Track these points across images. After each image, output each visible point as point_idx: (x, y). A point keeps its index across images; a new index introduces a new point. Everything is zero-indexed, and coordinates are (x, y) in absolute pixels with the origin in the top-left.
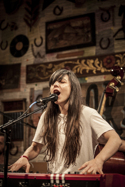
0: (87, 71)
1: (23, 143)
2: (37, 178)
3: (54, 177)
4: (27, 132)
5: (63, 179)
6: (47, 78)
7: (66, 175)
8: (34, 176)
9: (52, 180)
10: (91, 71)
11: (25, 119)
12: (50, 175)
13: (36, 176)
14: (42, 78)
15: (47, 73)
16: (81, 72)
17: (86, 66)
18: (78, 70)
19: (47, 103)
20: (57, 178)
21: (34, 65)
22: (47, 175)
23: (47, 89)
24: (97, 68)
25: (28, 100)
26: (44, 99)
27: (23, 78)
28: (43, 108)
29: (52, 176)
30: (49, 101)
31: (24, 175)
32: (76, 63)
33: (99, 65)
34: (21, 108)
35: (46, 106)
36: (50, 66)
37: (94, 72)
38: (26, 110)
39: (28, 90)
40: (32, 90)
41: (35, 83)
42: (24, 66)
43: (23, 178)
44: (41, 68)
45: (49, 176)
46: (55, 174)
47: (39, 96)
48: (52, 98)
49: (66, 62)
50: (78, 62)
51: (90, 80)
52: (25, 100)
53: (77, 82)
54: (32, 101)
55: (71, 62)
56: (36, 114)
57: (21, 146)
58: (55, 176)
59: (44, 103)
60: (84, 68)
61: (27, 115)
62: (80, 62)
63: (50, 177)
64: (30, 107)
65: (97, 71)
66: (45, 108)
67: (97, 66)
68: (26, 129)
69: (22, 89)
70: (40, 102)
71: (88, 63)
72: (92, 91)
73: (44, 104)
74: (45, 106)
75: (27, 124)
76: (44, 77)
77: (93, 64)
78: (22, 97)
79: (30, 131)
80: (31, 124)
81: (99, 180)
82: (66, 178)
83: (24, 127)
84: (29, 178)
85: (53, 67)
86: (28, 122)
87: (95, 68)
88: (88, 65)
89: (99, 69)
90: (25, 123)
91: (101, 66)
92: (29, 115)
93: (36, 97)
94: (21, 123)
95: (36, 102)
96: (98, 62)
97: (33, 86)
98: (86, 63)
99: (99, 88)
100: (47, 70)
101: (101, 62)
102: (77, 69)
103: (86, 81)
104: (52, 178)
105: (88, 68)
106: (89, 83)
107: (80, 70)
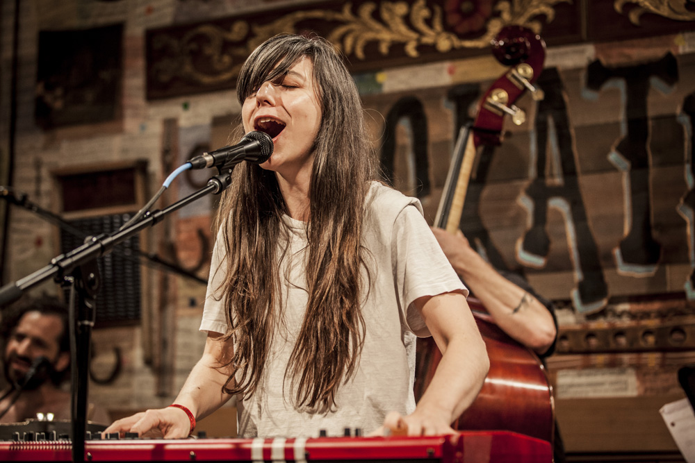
0: (384, 49)
1: (138, 334)
2: (199, 458)
3: (267, 452)
4: (156, 292)
5: (299, 455)
6: (226, 76)
7: (310, 440)
9: (258, 461)
10: (398, 48)
11: (143, 233)
12: (251, 443)
13: (196, 451)
14: (207, 80)
15: (227, 59)
16: (360, 53)
17: (377, 26)
18: (349, 42)
19: (232, 168)
20: (278, 455)
21: (176, 30)
22: (237, 444)
23: (227, 121)
24: (421, 34)
25: (156, 166)
26: (219, 151)
27: (134, 82)
28: (215, 187)
29: (257, 446)
30: (239, 160)
31: (150, 447)
32: (338, 16)
33: (429, 22)
34: (130, 198)
35: (229, 182)
36: (238, 30)
37: (411, 50)
38: (147, 196)
39: (156, 128)
40: (170, 125)
41: (183, 100)
42: (135, 33)
44: (203, 39)
45: (247, 446)
47: (198, 149)
48: (247, 151)
49: (300, 15)
50: (347, 14)
51: (394, 81)
52: (142, 166)
53: (345, 83)
54: (168, 169)
55: (318, 14)
56: (187, 221)
57: (131, 347)
58: (267, 446)
59: (220, 168)
60: (370, 36)
61: (156, 215)
62: (355, 12)
63: (249, 451)
64: (166, 183)
65: (421, 48)
66: (223, 187)
67: (421, 26)
68: (150, 278)
69: (130, 124)
70: (202, 165)
71: (386, 15)
72: (404, 128)
73: (221, 174)
74: (223, 180)
75: (155, 260)
76: (215, 73)
77: (407, 20)
78: (133, 156)
79: (164, 285)
80: (169, 259)
81: (438, 454)
82: (310, 454)
83: (144, 269)
84: (167, 458)
85: (250, 35)
86: (155, 250)
87: (414, 35)
88: (385, 24)
89: (427, 40)
90: (146, 255)
91: (438, 27)
92: (162, 215)
93: (184, 151)
94: (128, 253)
95: (188, 165)
96: (425, 13)
97: (172, 109)
98: (376, 16)
99: (429, 111)
100: (227, 46)
101: (438, 9)
102: (342, 40)
103: (380, 86)
104: (257, 456)
105: (386, 37)
106: (392, 94)
107: (356, 44)
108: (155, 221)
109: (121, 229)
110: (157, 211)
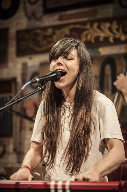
0: (101, 39)
1: (11, 140)
2: (32, 188)
3: (56, 186)
4: (18, 125)
5: (67, 188)
6: (45, 48)
7: (71, 182)
8: (28, 185)
9: (52, 189)
10: (106, 39)
11: (14, 105)
12: (50, 182)
13: (31, 185)
14: (38, 49)
15: (45, 42)
16: (93, 41)
17: (99, 31)
18: (89, 37)
19: (46, 83)
20: (60, 187)
21: (27, 31)
22: (45, 183)
23: (45, 65)
24: (114, 34)
25: (19, 80)
26: (41, 77)
27: (12, 49)
28: (40, 90)
29: (52, 183)
30: (49, 80)
31: (14, 183)
32: (85, 27)
33: (118, 30)
34: (10, 91)
35: (45, 88)
36: (50, 31)
37: (111, 40)
38: (16, 93)
39: (19, 66)
40: (25, 65)
41: (29, 56)
42: (13, 31)
43: (13, 187)
44: (37, 35)
45: (48, 184)
46: (57, 182)
47: (35, 74)
48: (52, 77)
49: (72, 27)
50: (88, 26)
51: (104, 51)
52: (14, 80)
54: (24, 82)
55: (78, 26)
56: (30, 100)
57: (9, 145)
58: (56, 184)
59: (42, 83)
60: (96, 34)
61: (19, 100)
62: (91, 26)
63: (49, 186)
64: (23, 88)
65: (115, 39)
66: (43, 90)
67: (115, 31)
68: (16, 120)
69: (10, 65)
70: (36, 82)
71: (102, 27)
72: (108, 68)
73: (42, 85)
74: (43, 87)
75: (18, 114)
76: (40, 47)
77: (110, 29)
78: (11, 76)
79: (21, 122)
80: (23, 113)
81: (117, 189)
82: (71, 187)
83: (14, 117)
84: (20, 187)
85: (54, 33)
86: (18, 110)
87: (112, 35)
88: (102, 30)
89: (117, 36)
90: (15, 112)
91: (121, 31)
92: (21, 100)
93: (29, 75)
94: (9, 111)
95: (30, 82)
96: (116, 27)
97: (26, 59)
98: (99, 27)
99: (117, 62)
100: (45, 37)
101: (121, 26)
102: (86, 36)
103: (99, 53)
104: (52, 187)
105: (102, 35)
106: (104, 56)
107: (91, 37)
108: (18, 102)
109: (6, 104)
110: (19, 98)
